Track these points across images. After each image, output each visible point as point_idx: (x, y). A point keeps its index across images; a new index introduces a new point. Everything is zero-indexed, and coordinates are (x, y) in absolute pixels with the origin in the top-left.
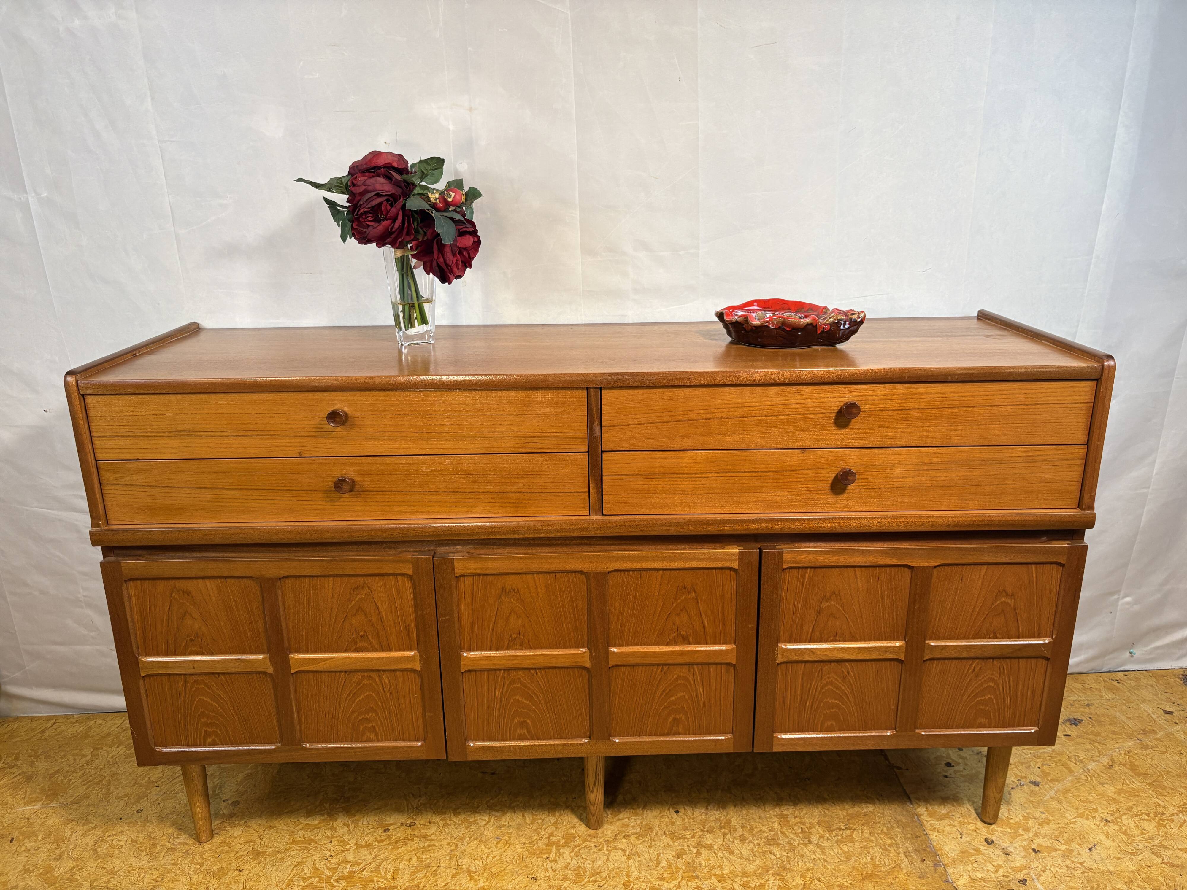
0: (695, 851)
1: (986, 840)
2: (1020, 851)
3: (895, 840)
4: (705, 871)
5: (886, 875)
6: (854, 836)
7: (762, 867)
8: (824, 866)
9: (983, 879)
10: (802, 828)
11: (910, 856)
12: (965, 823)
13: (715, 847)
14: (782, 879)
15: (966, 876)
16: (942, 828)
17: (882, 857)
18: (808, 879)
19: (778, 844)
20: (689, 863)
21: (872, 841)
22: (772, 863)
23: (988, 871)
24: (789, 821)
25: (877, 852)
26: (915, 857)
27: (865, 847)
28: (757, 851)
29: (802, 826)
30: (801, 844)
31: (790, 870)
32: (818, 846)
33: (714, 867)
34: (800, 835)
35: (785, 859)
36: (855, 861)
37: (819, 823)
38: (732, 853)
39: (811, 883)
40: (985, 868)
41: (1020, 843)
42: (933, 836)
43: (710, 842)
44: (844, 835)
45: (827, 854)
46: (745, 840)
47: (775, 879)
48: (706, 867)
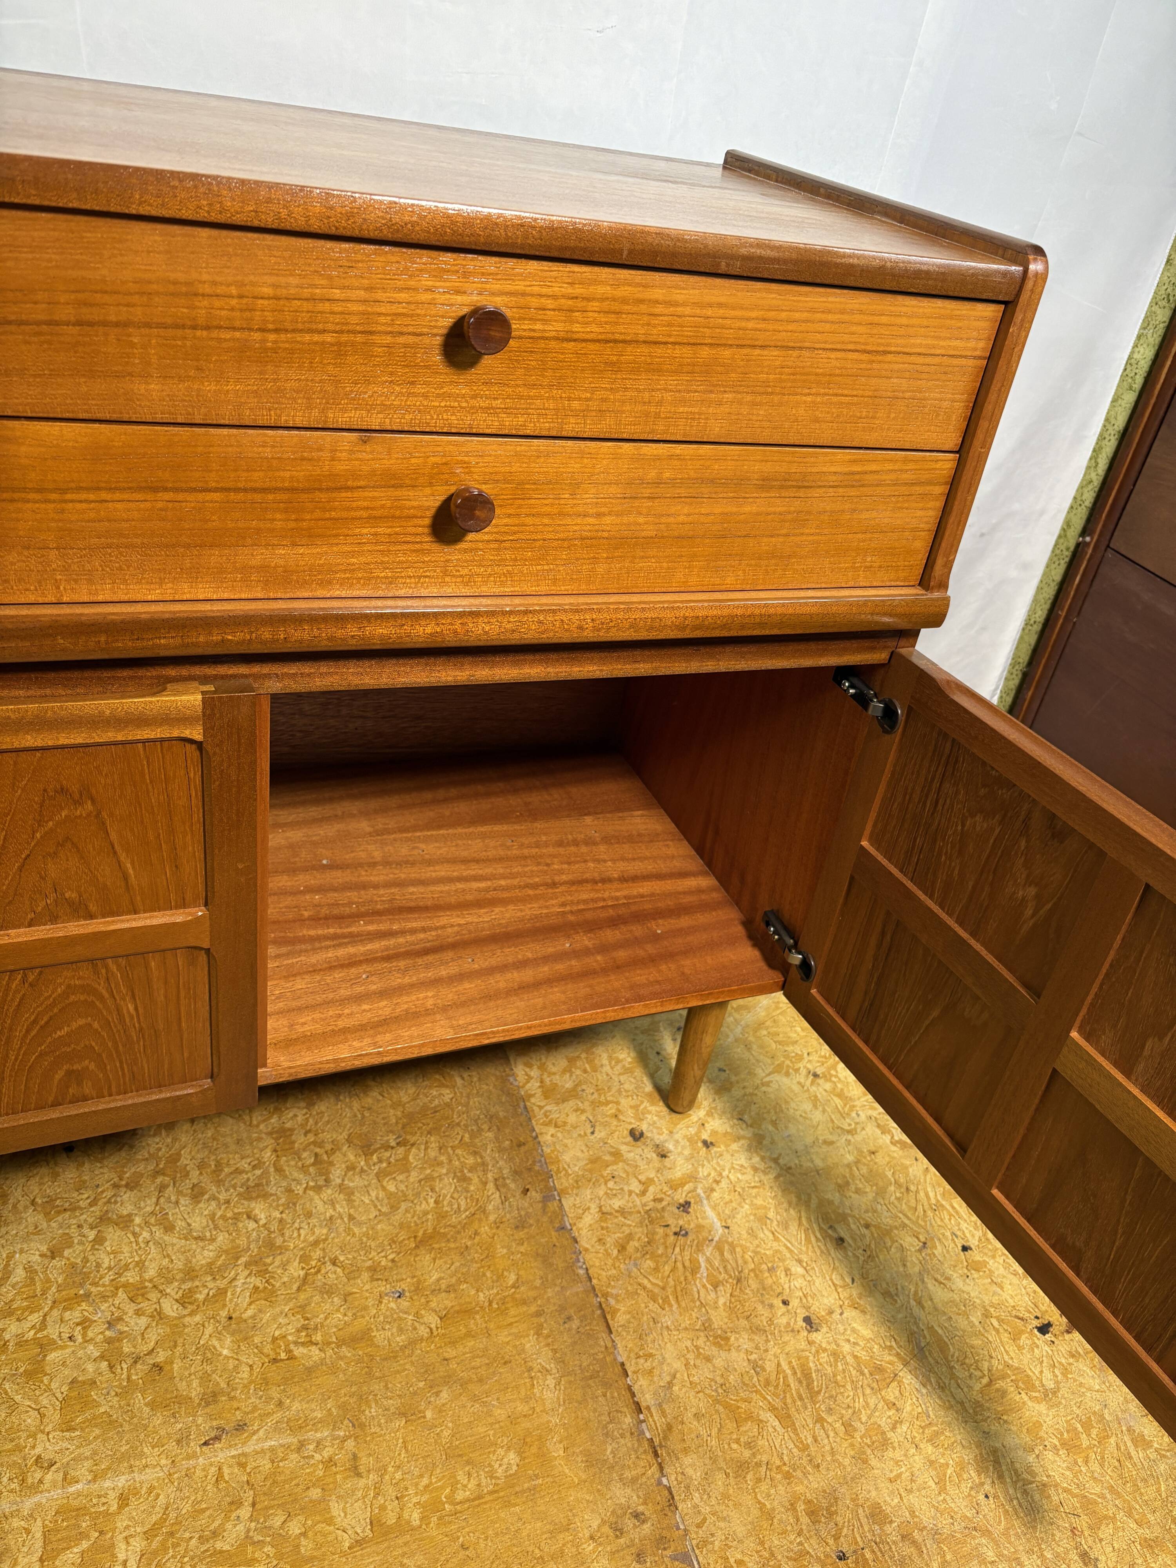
0: (92, 1235)
1: (632, 1133)
2: (683, 1147)
3: (482, 1157)
4: (106, 1280)
5: (459, 1232)
6: (411, 1158)
7: (226, 1252)
8: (348, 1231)
9: (622, 1212)
10: (316, 1155)
11: (505, 1185)
12: (601, 1104)
13: (138, 1220)
14: (262, 1273)
15: (594, 1209)
16: (563, 1117)
17: (456, 1195)
18: (313, 1263)
19: (265, 1196)
20: (73, 1266)
21: (440, 1164)
22: (248, 1238)
23: (630, 1192)
24: (294, 1142)
25: (447, 1186)
26: (512, 1186)
27: (429, 1178)
28: (223, 1217)
29: (318, 1150)
30: (312, 1188)
31: (282, 1249)
32: (341, 1188)
33: (126, 1267)
34: (311, 1169)
35: (274, 1226)
36: (407, 1211)
37: (349, 1141)
38: (169, 1228)
39: (319, 1271)
40: (626, 1188)
41: (684, 1132)
42: (547, 1136)
43: (126, 1209)
44: (392, 1160)
45: (356, 1204)
46: (203, 1194)
47: (250, 1275)
48: (110, 1268)
